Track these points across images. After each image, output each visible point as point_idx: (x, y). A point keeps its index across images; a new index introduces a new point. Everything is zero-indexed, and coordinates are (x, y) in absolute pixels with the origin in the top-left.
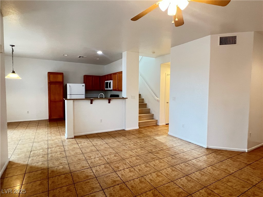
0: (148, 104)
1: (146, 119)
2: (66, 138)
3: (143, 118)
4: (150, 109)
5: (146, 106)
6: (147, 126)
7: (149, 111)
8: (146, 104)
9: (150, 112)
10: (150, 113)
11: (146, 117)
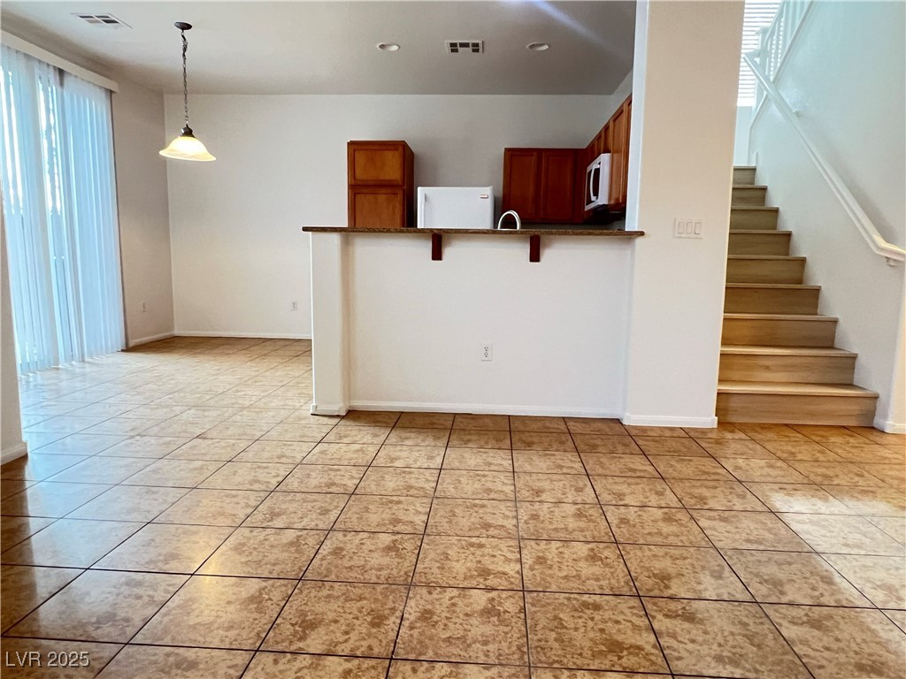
0: (825, 292)
1: (796, 377)
2: (311, 412)
3: (767, 368)
4: (835, 322)
5: (816, 306)
6: (786, 425)
7: (832, 338)
8: (816, 292)
9: (837, 344)
10: (832, 347)
11: (792, 366)
